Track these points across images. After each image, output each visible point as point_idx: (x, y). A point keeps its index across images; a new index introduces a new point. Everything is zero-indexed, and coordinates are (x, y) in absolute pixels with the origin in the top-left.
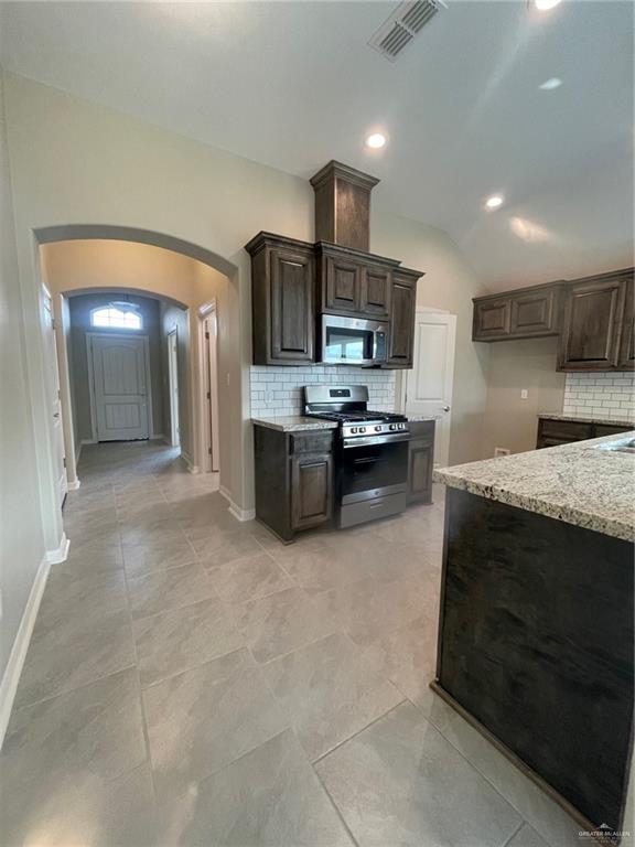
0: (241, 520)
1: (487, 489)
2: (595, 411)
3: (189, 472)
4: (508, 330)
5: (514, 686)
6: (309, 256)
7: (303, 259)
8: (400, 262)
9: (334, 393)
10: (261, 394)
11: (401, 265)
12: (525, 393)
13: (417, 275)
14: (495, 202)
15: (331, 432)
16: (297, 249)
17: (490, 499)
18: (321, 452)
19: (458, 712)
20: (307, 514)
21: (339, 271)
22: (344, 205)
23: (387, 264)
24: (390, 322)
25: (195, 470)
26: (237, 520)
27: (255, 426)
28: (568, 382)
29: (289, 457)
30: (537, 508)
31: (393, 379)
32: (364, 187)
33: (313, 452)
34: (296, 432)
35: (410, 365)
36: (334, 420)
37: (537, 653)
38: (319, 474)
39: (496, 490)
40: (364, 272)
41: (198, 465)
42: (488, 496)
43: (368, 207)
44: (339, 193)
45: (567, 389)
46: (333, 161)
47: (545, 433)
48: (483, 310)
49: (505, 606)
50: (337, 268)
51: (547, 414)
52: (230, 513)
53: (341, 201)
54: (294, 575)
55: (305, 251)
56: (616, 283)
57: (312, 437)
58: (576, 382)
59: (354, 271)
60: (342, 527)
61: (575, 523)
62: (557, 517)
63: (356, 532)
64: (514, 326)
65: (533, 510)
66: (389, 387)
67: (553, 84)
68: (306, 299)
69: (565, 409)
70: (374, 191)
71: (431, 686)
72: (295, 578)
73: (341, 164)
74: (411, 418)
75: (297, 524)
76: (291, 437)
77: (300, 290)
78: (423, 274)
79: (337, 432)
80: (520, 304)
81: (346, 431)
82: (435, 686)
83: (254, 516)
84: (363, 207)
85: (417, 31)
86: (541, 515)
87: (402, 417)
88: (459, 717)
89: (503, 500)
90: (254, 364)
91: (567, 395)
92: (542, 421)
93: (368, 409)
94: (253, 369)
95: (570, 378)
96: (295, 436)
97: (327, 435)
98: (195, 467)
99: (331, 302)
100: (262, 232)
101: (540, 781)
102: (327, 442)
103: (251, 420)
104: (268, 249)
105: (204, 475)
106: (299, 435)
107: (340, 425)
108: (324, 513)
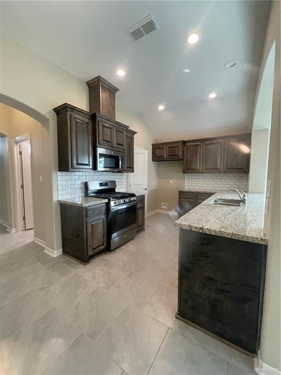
0: (55, 256)
1: (200, 228)
2: (195, 188)
3: (8, 232)
4: (165, 157)
5: (213, 307)
6: (90, 119)
7: (87, 120)
8: (129, 127)
9: (101, 185)
10: (64, 187)
11: (129, 128)
12: (171, 182)
13: (135, 133)
14: (161, 108)
15: (105, 204)
16: (84, 115)
17: (202, 233)
18: (101, 214)
19: (190, 325)
20: (95, 246)
21: (105, 128)
22: (104, 97)
23: (124, 127)
24: (125, 152)
25: (14, 230)
26: (52, 257)
27: (61, 204)
28: (186, 177)
29: (85, 220)
30: (222, 234)
31: (125, 177)
32: (112, 91)
33: (97, 215)
34: (89, 206)
35: (133, 171)
36: (106, 198)
37: (222, 291)
38: (100, 226)
39: (205, 229)
40: (115, 129)
41: (15, 227)
42: (201, 231)
43: (114, 100)
44: (102, 91)
45: (186, 180)
46: (99, 76)
47: (181, 197)
48: (156, 149)
49: (208, 275)
50: (103, 126)
51: (181, 190)
52: (45, 253)
53: (103, 95)
54: (96, 281)
55: (88, 116)
56: (199, 143)
57: (96, 208)
58: (188, 177)
59: (110, 128)
60: (112, 249)
61: (237, 239)
62: (230, 237)
63: (117, 250)
64: (168, 156)
65: (221, 235)
66: (123, 180)
67: (187, 71)
68: (89, 139)
69: (186, 187)
70: (117, 94)
71: (176, 317)
72: (97, 283)
73: (103, 79)
74: (137, 195)
75: (90, 253)
76: (86, 208)
77: (86, 134)
78: (136, 133)
79: (108, 204)
80: (169, 148)
81: (112, 203)
82: (178, 316)
83: (62, 253)
84: (112, 101)
85: (146, 34)
86: (224, 237)
87: (134, 194)
88: (190, 327)
89: (208, 233)
90: (59, 171)
91: (186, 182)
92: (180, 192)
93: (116, 191)
94: (59, 173)
95: (186, 176)
96: (88, 208)
97: (103, 206)
98: (13, 229)
99: (101, 142)
100: (66, 104)
101: (226, 342)
102: (104, 209)
103: (59, 201)
104: (69, 113)
105: (20, 233)
106: (90, 208)
107: (109, 200)
108: (103, 244)
